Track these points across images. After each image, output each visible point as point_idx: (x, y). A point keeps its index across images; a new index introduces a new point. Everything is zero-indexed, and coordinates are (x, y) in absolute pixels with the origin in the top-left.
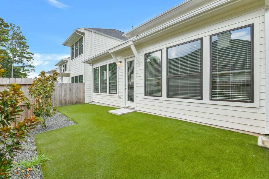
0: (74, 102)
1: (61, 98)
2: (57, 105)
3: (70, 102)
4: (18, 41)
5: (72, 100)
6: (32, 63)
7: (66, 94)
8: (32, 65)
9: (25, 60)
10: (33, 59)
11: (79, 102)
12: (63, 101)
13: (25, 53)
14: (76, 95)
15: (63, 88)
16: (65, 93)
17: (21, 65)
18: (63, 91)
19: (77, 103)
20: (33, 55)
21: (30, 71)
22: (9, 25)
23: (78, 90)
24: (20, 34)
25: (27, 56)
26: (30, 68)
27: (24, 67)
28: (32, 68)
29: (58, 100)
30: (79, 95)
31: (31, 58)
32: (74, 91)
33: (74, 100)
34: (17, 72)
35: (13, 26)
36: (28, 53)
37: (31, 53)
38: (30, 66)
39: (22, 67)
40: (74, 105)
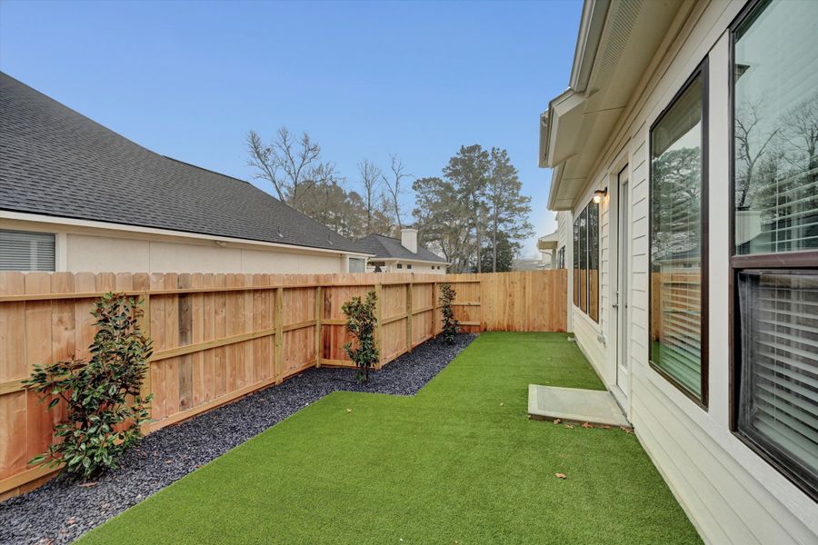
7: (513, 302)
8: (529, 222)
9: (516, 217)
13: (515, 201)
16: (511, 298)
17: (510, 226)
24: (507, 164)
26: (525, 232)
29: (495, 315)
31: (527, 208)
35: (495, 151)
36: (521, 199)
38: (525, 226)
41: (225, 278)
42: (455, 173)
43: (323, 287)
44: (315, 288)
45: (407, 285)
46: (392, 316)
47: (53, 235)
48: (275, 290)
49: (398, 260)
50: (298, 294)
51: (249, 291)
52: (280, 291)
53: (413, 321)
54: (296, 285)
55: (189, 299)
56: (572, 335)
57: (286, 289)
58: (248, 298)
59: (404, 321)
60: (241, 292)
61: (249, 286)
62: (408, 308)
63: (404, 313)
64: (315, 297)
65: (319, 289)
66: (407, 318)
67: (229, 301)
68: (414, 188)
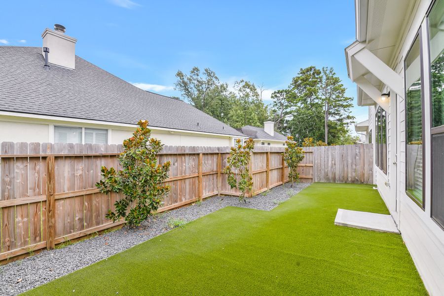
0: (350, 179)
1: (326, 170)
2: (320, 179)
3: (342, 179)
4: (332, 87)
5: (346, 175)
6: (351, 112)
7: (335, 164)
8: (351, 115)
9: (342, 111)
10: (353, 107)
11: (361, 181)
12: (330, 175)
13: (341, 100)
14: (354, 167)
15: (330, 154)
16: (333, 162)
17: (337, 117)
18: (330, 159)
19: (354, 182)
20: (352, 100)
21: (349, 125)
22: (321, 71)
23: (357, 158)
24: (334, 77)
25: (345, 104)
26: (349, 121)
27: (342, 119)
28: (351, 120)
29: (323, 172)
30: (359, 168)
31: (350, 105)
32: (350, 161)
33: (349, 175)
34: (333, 128)
35: (325, 69)
36: (346, 99)
37: (350, 98)
38: (348, 117)
39: (339, 120)
40: (349, 184)
41: (177, 148)
42: (297, 86)
43: (221, 153)
44: (218, 154)
45: (267, 153)
46: (258, 170)
47: (107, 130)
48: (198, 154)
49: (262, 140)
50: (209, 157)
51: (187, 154)
52: (201, 155)
53: (270, 173)
54: (208, 152)
55: (163, 157)
56: (376, 186)
57: (204, 154)
58: (187, 158)
59: (265, 173)
60: (184, 155)
61: (187, 152)
62: (267, 166)
63: (265, 169)
64: (217, 159)
65: (220, 154)
66: (266, 171)
67: (179, 159)
68: (272, 97)
